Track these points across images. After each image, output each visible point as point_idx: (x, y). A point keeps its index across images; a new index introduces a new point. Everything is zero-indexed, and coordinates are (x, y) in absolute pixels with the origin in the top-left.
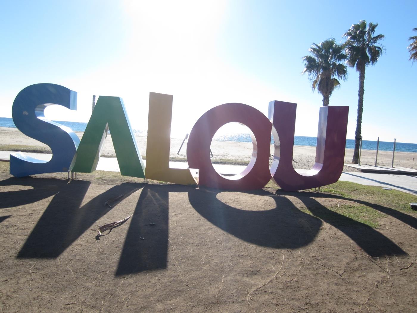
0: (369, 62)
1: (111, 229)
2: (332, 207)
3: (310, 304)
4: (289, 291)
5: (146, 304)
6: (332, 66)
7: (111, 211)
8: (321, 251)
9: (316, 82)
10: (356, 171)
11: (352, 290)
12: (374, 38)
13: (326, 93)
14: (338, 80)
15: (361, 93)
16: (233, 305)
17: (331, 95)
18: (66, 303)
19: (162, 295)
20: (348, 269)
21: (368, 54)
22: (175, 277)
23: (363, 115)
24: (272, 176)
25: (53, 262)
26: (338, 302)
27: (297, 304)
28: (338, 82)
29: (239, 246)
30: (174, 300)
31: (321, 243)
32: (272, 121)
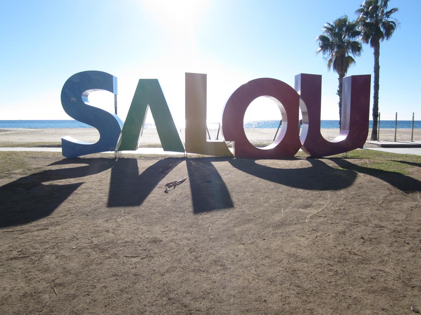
0: (383, 38)
1: (175, 186)
2: (362, 165)
3: (359, 222)
4: (339, 215)
5: (226, 228)
6: (346, 44)
7: (167, 176)
8: (359, 191)
9: (330, 61)
10: (375, 147)
11: (391, 213)
12: (387, 12)
13: (342, 71)
14: (353, 57)
15: (377, 70)
16: (296, 225)
17: (346, 73)
18: (162, 231)
19: (237, 223)
20: (386, 201)
21: (382, 29)
22: (242, 212)
23: (379, 92)
24: (302, 144)
25: (138, 208)
26: (381, 220)
27: (348, 222)
28: (353, 60)
29: (288, 191)
30: (247, 225)
31: (359, 185)
32: (299, 93)
